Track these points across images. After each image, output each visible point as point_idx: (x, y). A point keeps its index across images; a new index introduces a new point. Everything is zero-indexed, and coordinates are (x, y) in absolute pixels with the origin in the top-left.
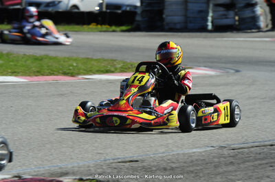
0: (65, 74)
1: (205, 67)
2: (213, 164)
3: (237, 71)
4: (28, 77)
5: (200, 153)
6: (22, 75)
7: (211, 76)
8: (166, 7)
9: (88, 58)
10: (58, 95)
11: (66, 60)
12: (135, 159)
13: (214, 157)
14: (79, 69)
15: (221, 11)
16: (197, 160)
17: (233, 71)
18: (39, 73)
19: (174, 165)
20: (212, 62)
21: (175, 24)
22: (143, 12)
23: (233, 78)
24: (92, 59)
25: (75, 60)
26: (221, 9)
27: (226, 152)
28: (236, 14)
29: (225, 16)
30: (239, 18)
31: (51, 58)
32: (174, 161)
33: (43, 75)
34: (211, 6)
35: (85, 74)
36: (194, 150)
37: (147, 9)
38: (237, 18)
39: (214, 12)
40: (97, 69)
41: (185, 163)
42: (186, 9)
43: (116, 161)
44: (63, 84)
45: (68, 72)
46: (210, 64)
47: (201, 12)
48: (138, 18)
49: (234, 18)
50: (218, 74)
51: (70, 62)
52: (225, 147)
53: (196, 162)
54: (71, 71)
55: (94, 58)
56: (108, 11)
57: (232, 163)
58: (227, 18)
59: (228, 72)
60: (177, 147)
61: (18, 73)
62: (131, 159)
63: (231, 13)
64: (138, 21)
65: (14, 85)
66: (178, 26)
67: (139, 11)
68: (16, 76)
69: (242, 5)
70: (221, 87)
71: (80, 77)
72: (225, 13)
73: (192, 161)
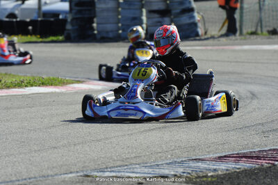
8: (98, 14)
15: (156, 17)
21: (107, 32)
22: (72, 20)
26: (156, 15)
28: (172, 21)
29: (160, 23)
34: (144, 11)
37: (78, 16)
47: (134, 19)
48: (69, 27)
56: (39, 19)
64: (69, 30)
69: (178, 11)
72: (160, 19)
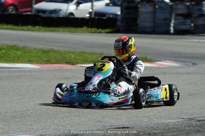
0: (67, 63)
1: (170, 60)
2: (185, 132)
3: (194, 64)
4: (40, 65)
5: (175, 123)
6: (36, 63)
7: (176, 67)
8: (140, 15)
9: (82, 52)
10: (64, 78)
11: (67, 53)
12: (126, 126)
13: (185, 126)
14: (78, 60)
15: (181, 19)
16: (173, 128)
17: (191, 64)
18: (48, 62)
19: (156, 132)
20: (175, 57)
21: (146, 28)
22: (122, 18)
23: (192, 69)
24: (85, 53)
25: (73, 53)
26: (181, 18)
27: (194, 123)
28: (192, 22)
29: (184, 23)
30: (194, 25)
31: (55, 51)
32: (155, 128)
33: (51, 63)
34: (173, 15)
35: (82, 63)
36: (170, 121)
37: (126, 16)
38: (192, 25)
39: (175, 20)
40: (91, 60)
41: (164, 130)
42: (155, 17)
43: (112, 127)
44: (66, 70)
45: (69, 61)
46: (173, 59)
47: (166, 19)
48: (119, 23)
49: (190, 25)
50: (181, 65)
51: (70, 55)
52: (193, 119)
53: (172, 130)
54: (72, 61)
55: (87, 52)
56: (96, 17)
57: (199, 130)
58: (185, 25)
59: (187, 65)
60: (157, 118)
61: (33, 61)
62: (124, 126)
63: (188, 21)
64: (119, 26)
65: (31, 71)
66: (148, 30)
67: (119, 18)
68: (31, 64)
69: (196, 15)
70: (184, 75)
71: (79, 65)
72: (184, 20)
73: (169, 129)
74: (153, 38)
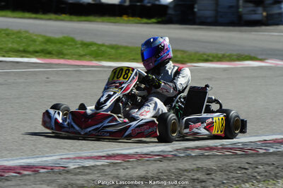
15: (251, 7)
26: (251, 5)
29: (254, 12)
30: (267, 14)
37: (180, 3)
38: (265, 14)
39: (243, 7)
42: (217, 4)
47: (231, 7)
48: (170, 12)
49: (262, 14)
58: (255, 14)
63: (260, 10)
64: (171, 14)
66: (209, 20)
67: (172, 6)
69: (271, 2)
72: (254, 8)
74: (221, 31)
